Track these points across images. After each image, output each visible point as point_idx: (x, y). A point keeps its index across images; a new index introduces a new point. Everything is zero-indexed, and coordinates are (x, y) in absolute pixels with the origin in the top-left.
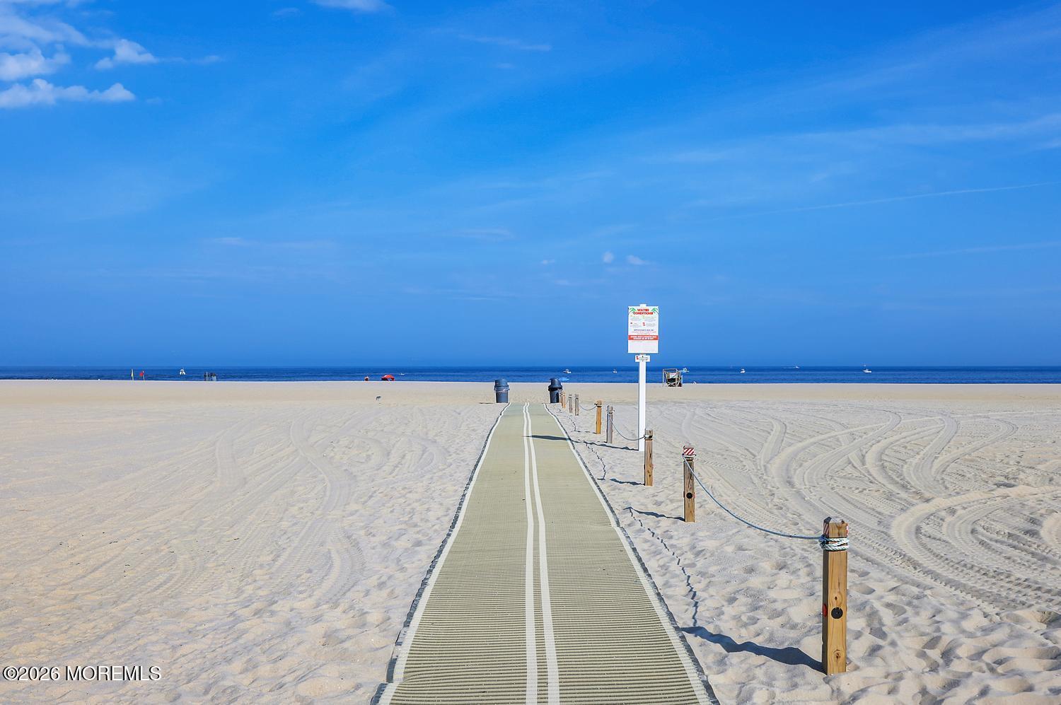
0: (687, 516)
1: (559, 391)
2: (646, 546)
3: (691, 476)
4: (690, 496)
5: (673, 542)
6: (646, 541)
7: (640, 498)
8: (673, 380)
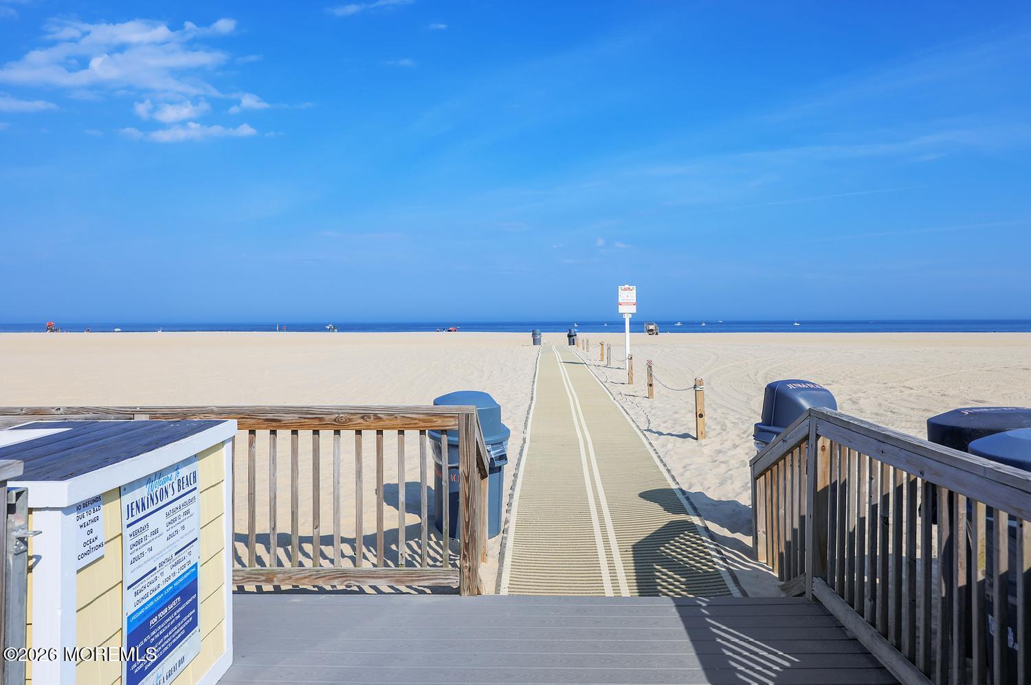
0: (650, 396)
1: (574, 337)
2: (628, 406)
3: (651, 375)
4: (651, 385)
5: (642, 405)
6: (628, 405)
7: (626, 389)
8: (652, 330)
